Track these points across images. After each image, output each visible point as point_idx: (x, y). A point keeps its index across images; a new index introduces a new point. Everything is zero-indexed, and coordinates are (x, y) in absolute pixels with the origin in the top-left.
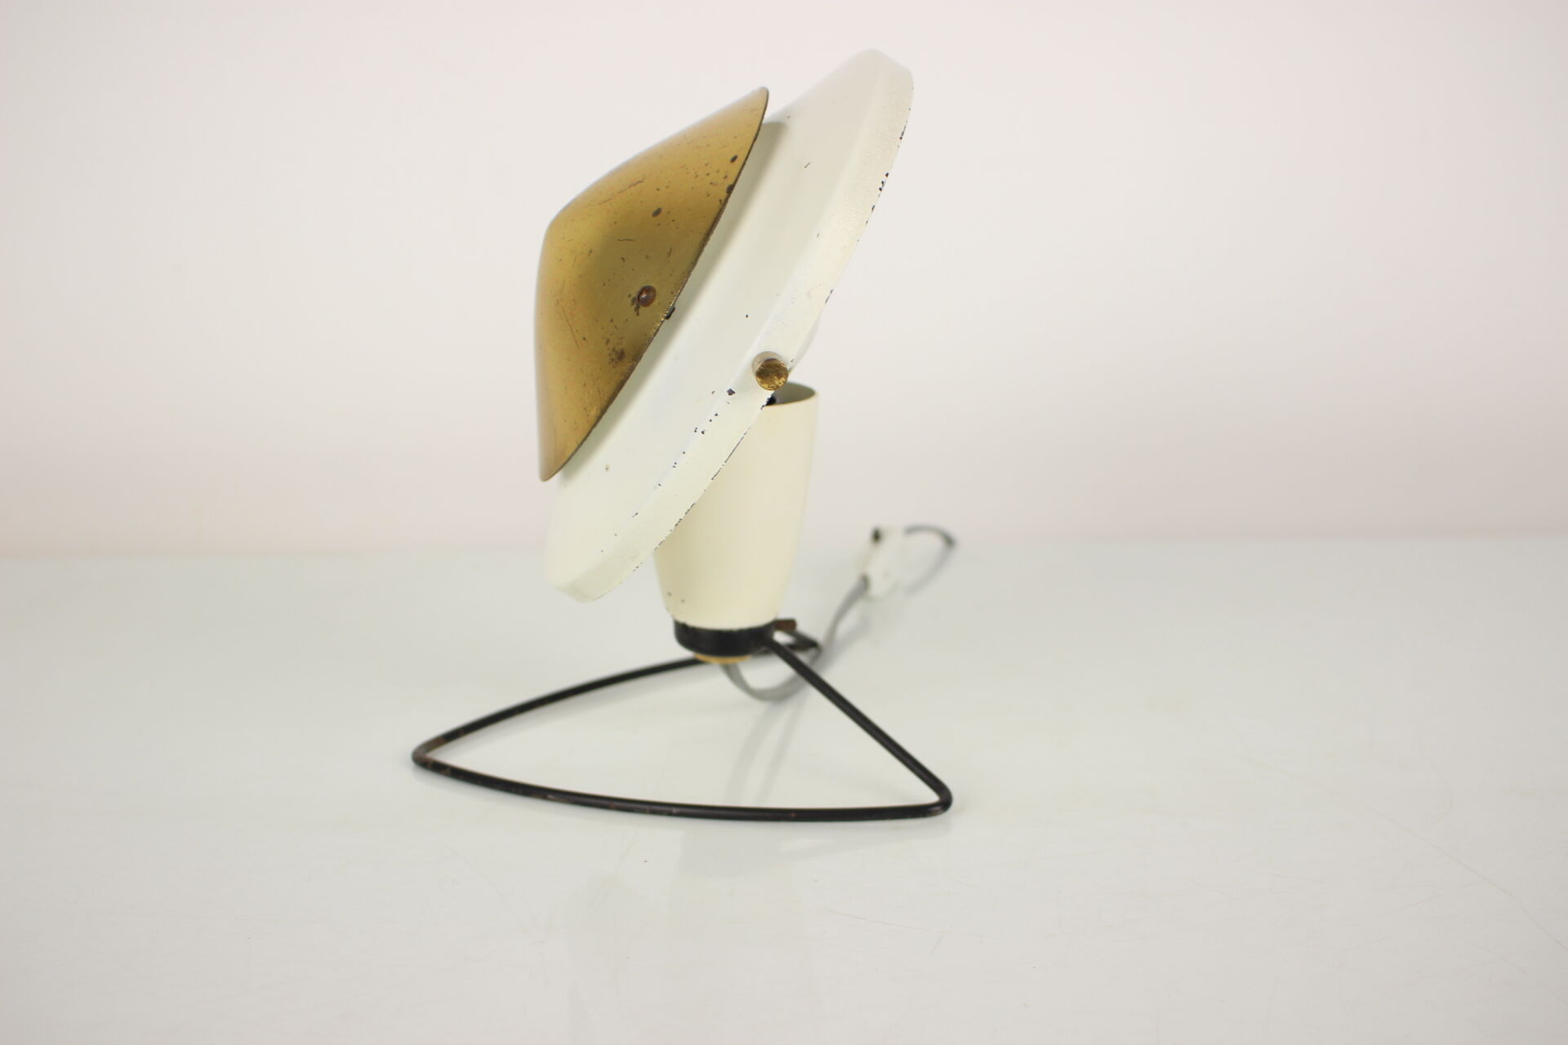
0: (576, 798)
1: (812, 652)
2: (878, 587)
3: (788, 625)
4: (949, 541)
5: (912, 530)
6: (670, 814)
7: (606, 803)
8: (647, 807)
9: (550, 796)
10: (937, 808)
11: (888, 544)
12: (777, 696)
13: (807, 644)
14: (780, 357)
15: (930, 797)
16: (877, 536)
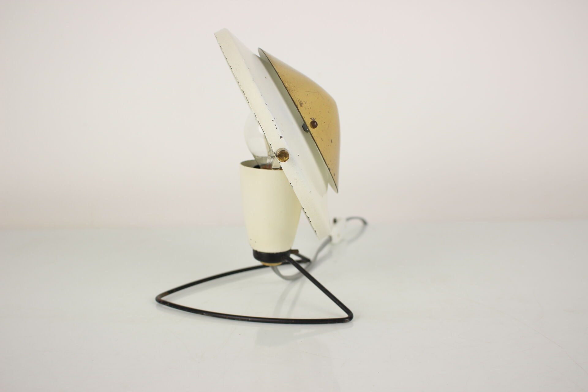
0: (214, 314)
1: (308, 263)
2: (335, 240)
3: (296, 252)
4: (365, 223)
5: (348, 219)
6: (248, 321)
7: (225, 316)
8: (240, 318)
9: (204, 314)
10: (347, 319)
11: (339, 224)
12: (293, 279)
13: (305, 260)
14: (286, 150)
15: (345, 315)
16: (335, 221)
